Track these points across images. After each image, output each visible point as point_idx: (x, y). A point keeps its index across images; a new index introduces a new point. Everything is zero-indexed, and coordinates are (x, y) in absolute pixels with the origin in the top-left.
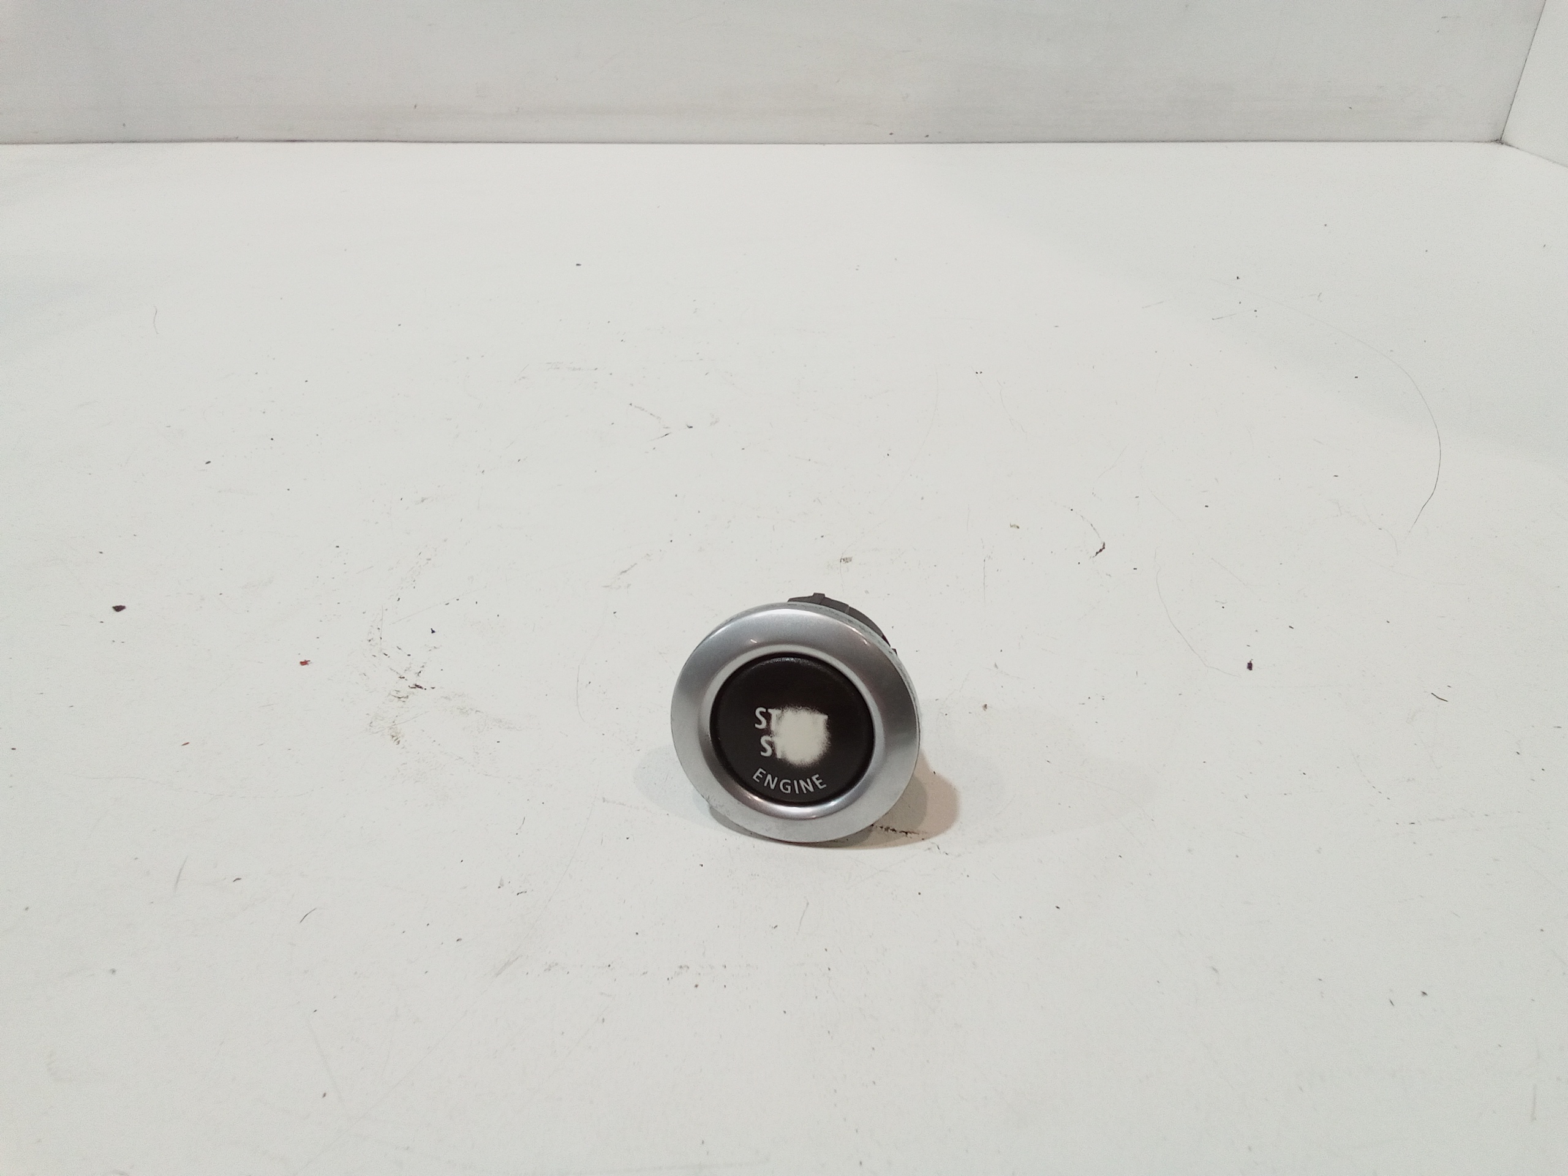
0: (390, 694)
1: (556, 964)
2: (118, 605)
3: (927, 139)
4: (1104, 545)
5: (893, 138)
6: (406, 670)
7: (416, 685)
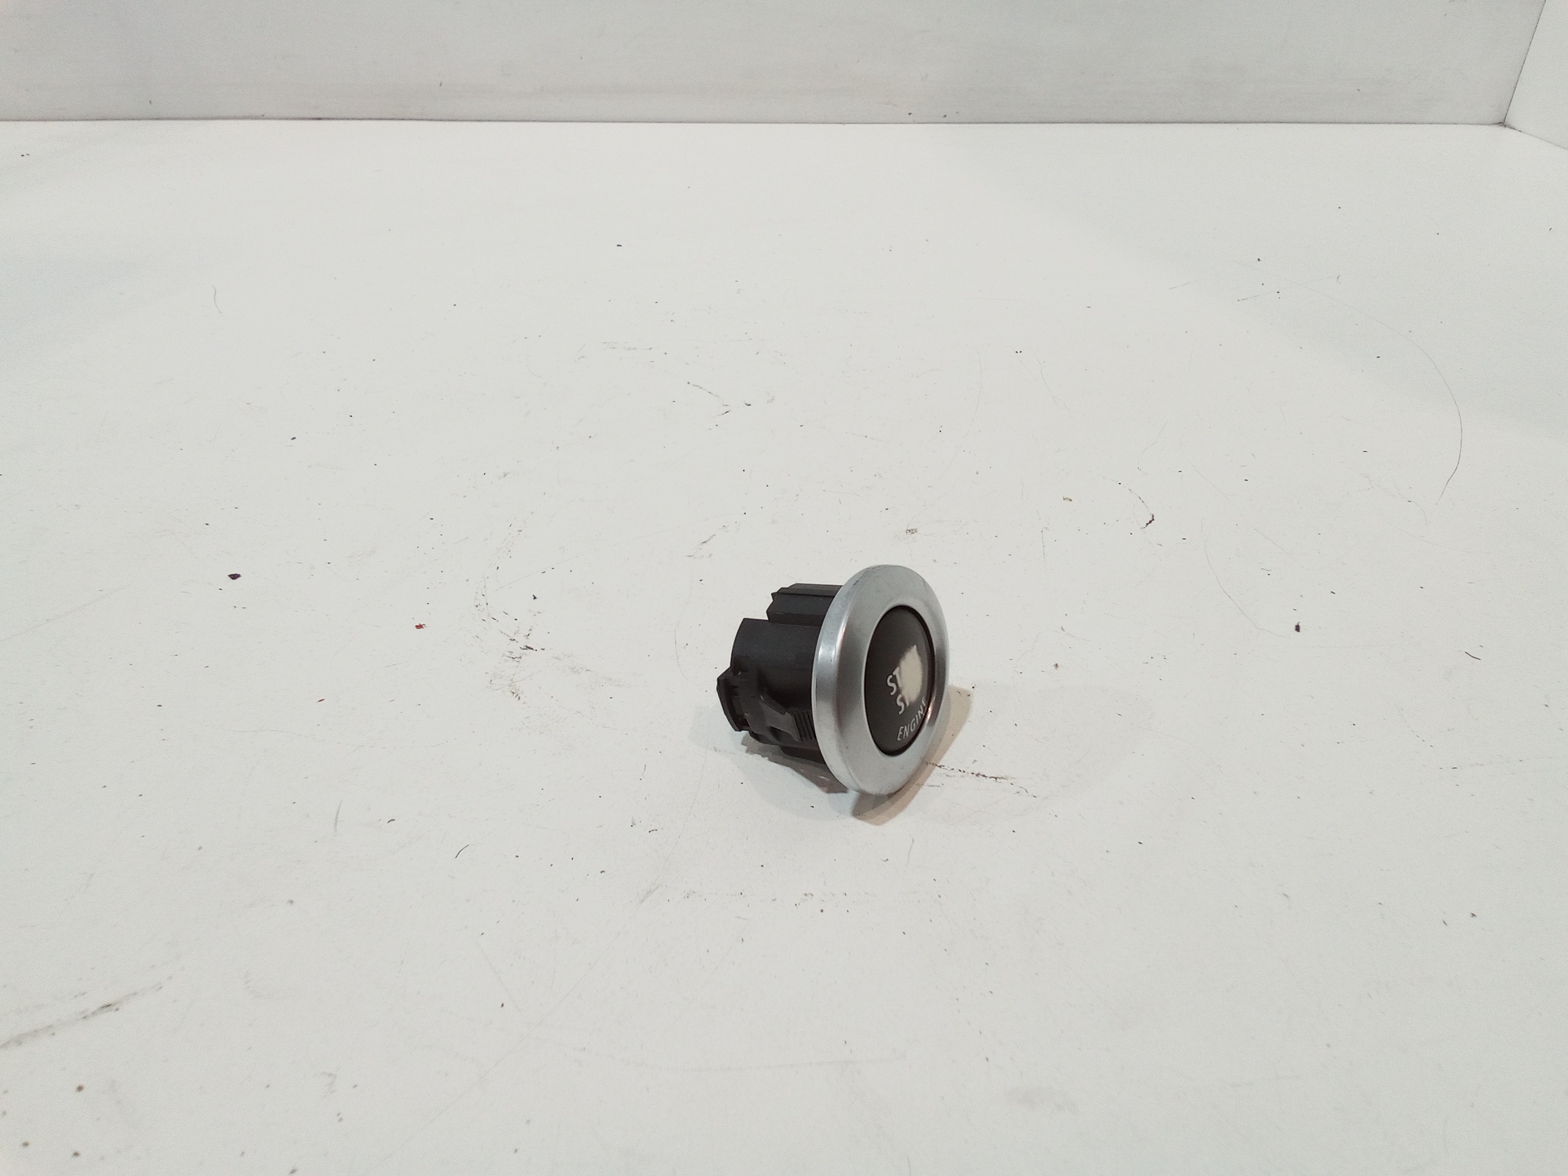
0: (504, 655)
1: (694, 892)
2: (233, 573)
4: (1153, 517)
6: (515, 633)
7: (527, 647)
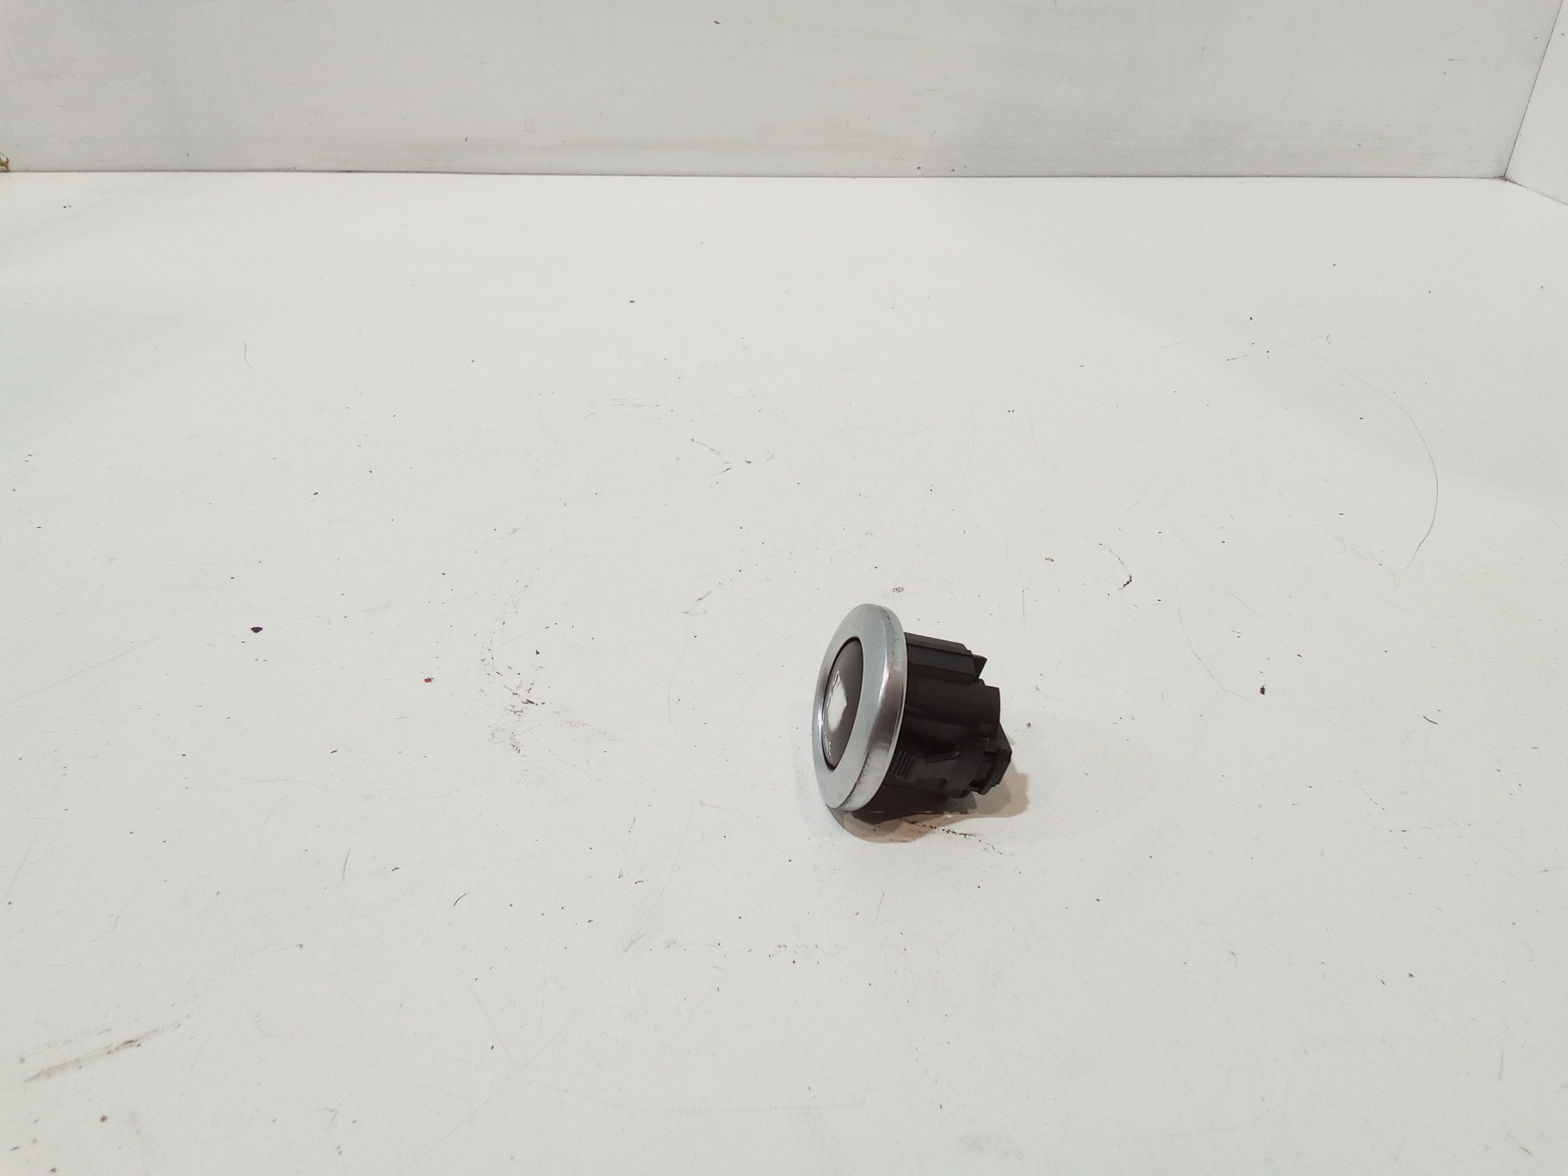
0: (506, 708)
1: (675, 942)
2: (256, 627)
3: (953, 173)
4: (1131, 576)
5: (920, 172)
6: (518, 688)
7: (528, 701)
